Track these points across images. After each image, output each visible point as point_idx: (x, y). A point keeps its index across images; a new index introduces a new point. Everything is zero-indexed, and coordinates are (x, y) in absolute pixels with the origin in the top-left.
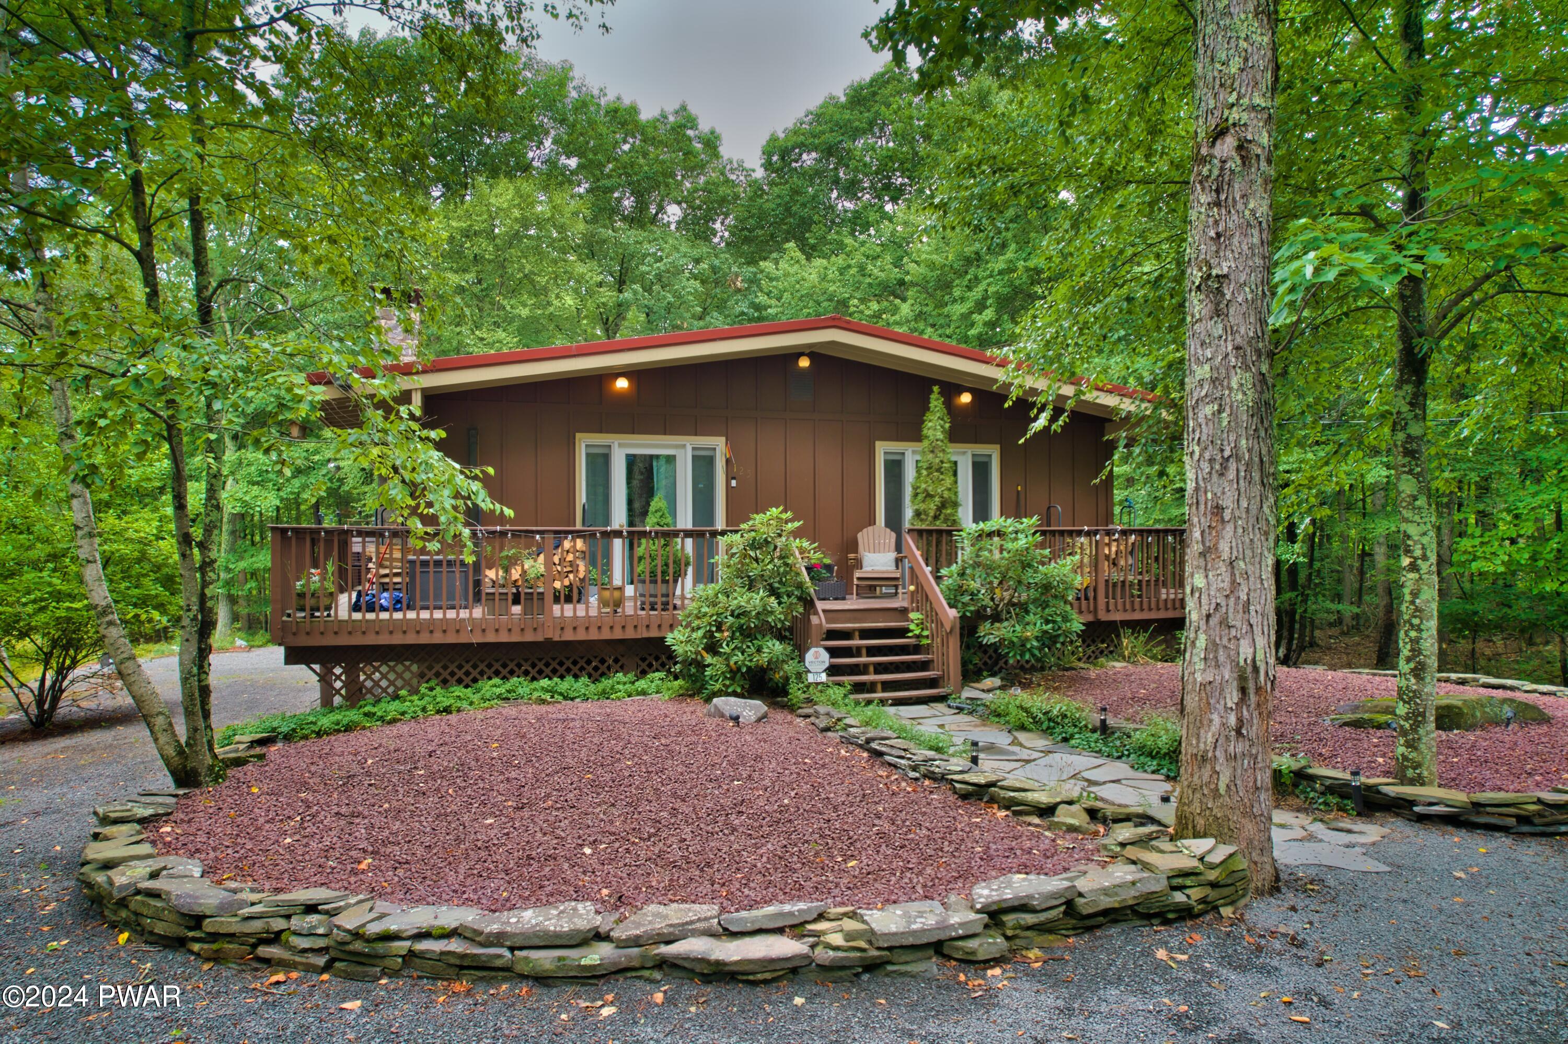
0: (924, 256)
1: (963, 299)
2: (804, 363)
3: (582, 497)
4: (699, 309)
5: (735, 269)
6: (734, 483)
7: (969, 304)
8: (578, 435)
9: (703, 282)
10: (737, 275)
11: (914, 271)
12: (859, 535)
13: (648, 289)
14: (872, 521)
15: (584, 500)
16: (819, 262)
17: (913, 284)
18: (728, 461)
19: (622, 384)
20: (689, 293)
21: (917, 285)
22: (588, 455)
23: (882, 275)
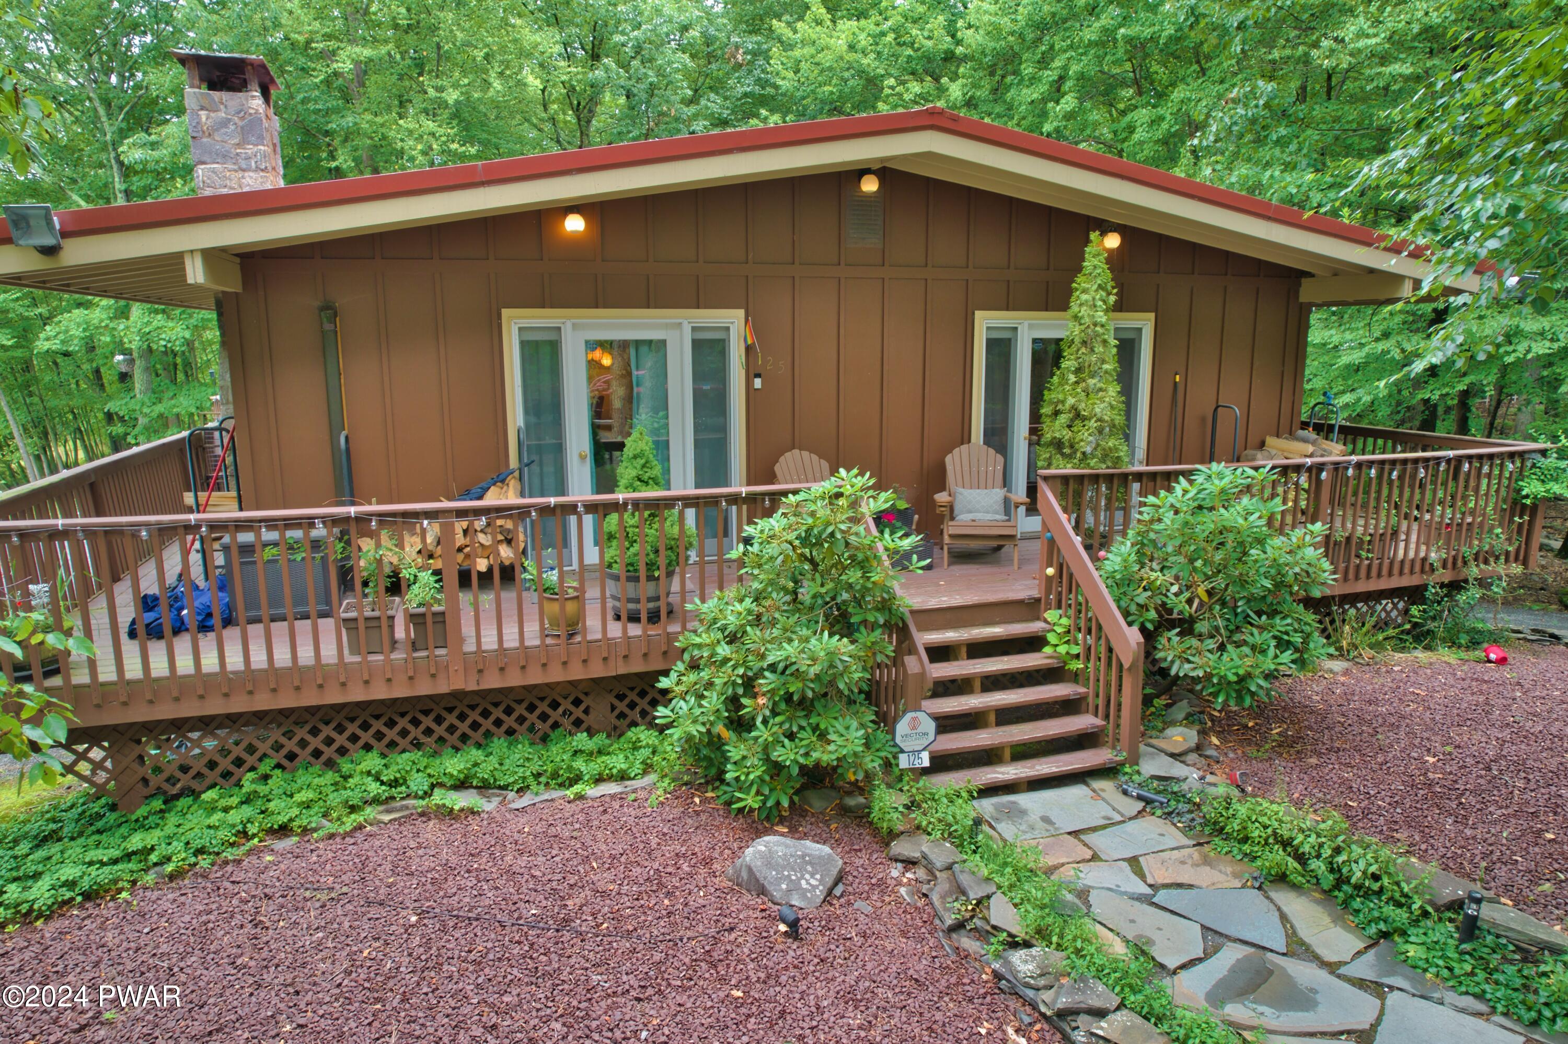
0: (986, 18)
1: (1033, 80)
2: (870, 185)
3: (516, 417)
4: (690, 93)
5: (735, 39)
6: (758, 383)
7: (1043, 88)
8: (505, 312)
9: (693, 56)
10: (737, 48)
11: (972, 39)
12: (948, 459)
13: (625, 66)
14: (965, 438)
15: (520, 422)
16: (847, 26)
17: (965, 59)
18: (749, 349)
19: (575, 224)
20: (678, 70)
21: (972, 58)
22: (523, 344)
23: (929, 43)
